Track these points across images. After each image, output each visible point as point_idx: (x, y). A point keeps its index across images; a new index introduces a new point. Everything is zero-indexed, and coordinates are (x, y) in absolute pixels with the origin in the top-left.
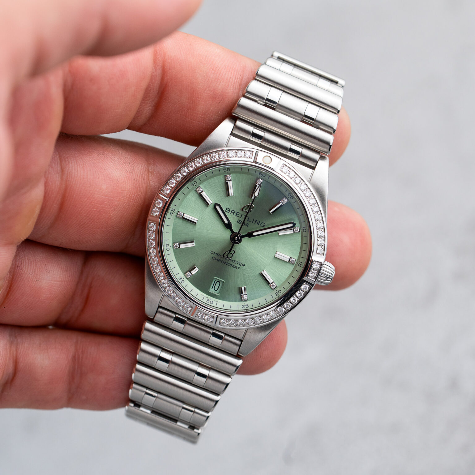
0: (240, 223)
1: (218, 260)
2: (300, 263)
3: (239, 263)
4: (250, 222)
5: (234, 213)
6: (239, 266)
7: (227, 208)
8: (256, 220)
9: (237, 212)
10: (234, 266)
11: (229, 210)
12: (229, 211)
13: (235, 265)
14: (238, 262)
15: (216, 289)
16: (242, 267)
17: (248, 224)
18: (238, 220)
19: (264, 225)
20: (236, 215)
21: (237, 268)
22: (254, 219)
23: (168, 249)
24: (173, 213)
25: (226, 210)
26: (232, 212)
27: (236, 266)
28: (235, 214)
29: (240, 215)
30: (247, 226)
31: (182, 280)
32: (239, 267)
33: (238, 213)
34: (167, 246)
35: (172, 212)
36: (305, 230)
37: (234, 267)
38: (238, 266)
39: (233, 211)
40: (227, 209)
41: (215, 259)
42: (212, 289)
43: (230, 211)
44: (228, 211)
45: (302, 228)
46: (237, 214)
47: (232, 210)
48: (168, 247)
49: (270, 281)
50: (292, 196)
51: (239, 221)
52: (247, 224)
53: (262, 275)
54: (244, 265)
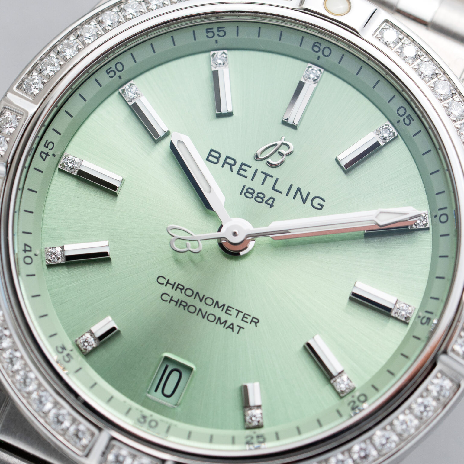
0: (250, 196)
1: (179, 303)
2: (428, 315)
3: (241, 315)
4: (281, 193)
5: (231, 166)
6: (242, 324)
7: (212, 150)
8: (299, 190)
9: (243, 164)
10: (226, 322)
11: (217, 155)
12: (218, 159)
13: (231, 319)
14: (239, 311)
15: (168, 391)
16: (249, 327)
17: (274, 199)
18: (244, 186)
19: (321, 202)
20: (238, 173)
21: (236, 329)
22: (291, 186)
23: (28, 260)
24: (47, 155)
25: (210, 155)
26: (225, 162)
27: (232, 324)
28: (236, 168)
29: (249, 173)
30: (271, 206)
31: (65, 352)
32: (240, 328)
33: (244, 167)
34: (25, 251)
35: (46, 150)
36: (444, 218)
37: (227, 325)
38: (238, 321)
39: (229, 160)
40: (213, 153)
41: (168, 299)
42: (156, 391)
43: (222, 160)
44: (215, 160)
45: (434, 214)
46: (240, 169)
47: (227, 157)
48: (28, 254)
49: (334, 366)
50: (407, 117)
51: (245, 190)
52: (271, 198)
53: (309, 349)
54: (255, 321)
